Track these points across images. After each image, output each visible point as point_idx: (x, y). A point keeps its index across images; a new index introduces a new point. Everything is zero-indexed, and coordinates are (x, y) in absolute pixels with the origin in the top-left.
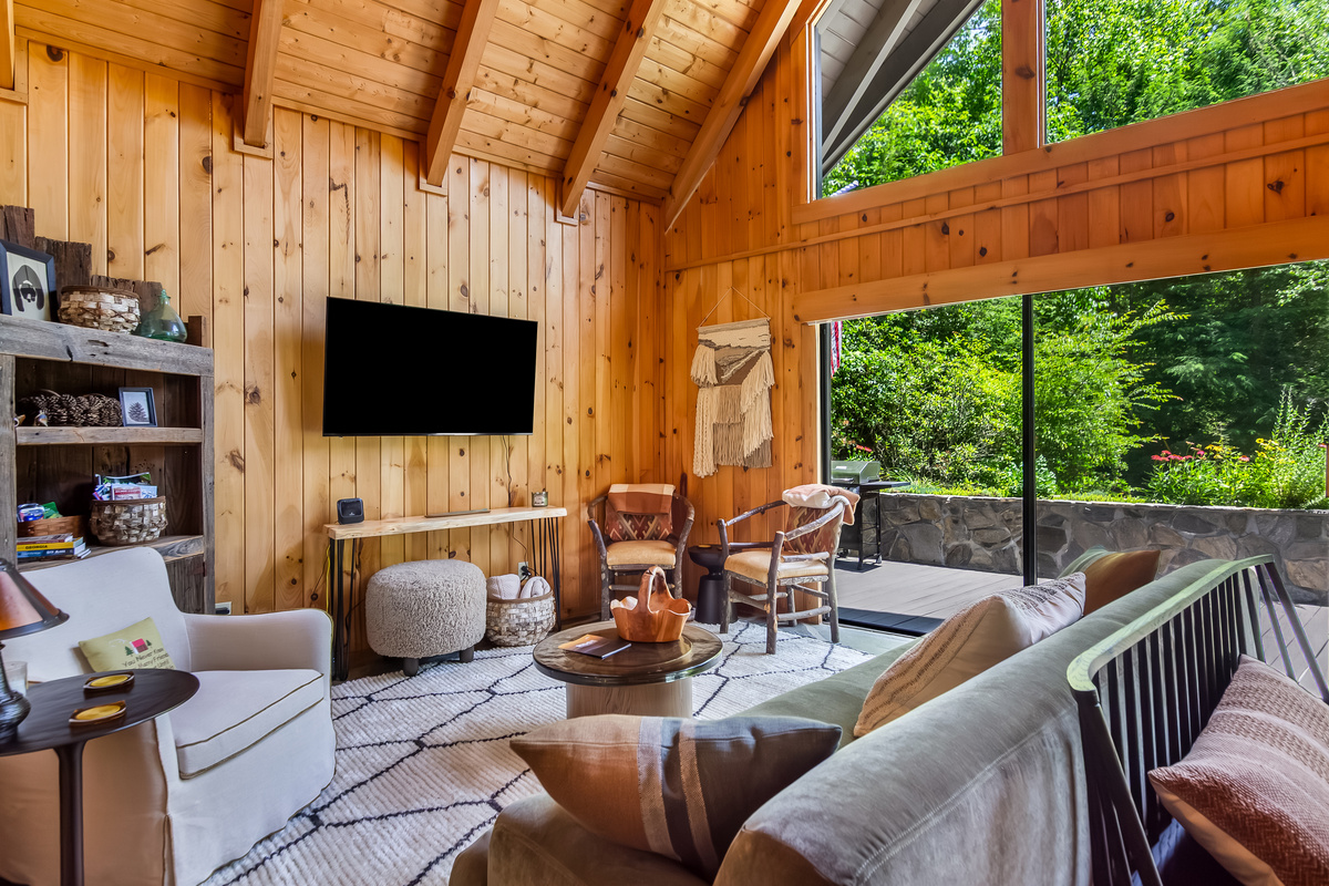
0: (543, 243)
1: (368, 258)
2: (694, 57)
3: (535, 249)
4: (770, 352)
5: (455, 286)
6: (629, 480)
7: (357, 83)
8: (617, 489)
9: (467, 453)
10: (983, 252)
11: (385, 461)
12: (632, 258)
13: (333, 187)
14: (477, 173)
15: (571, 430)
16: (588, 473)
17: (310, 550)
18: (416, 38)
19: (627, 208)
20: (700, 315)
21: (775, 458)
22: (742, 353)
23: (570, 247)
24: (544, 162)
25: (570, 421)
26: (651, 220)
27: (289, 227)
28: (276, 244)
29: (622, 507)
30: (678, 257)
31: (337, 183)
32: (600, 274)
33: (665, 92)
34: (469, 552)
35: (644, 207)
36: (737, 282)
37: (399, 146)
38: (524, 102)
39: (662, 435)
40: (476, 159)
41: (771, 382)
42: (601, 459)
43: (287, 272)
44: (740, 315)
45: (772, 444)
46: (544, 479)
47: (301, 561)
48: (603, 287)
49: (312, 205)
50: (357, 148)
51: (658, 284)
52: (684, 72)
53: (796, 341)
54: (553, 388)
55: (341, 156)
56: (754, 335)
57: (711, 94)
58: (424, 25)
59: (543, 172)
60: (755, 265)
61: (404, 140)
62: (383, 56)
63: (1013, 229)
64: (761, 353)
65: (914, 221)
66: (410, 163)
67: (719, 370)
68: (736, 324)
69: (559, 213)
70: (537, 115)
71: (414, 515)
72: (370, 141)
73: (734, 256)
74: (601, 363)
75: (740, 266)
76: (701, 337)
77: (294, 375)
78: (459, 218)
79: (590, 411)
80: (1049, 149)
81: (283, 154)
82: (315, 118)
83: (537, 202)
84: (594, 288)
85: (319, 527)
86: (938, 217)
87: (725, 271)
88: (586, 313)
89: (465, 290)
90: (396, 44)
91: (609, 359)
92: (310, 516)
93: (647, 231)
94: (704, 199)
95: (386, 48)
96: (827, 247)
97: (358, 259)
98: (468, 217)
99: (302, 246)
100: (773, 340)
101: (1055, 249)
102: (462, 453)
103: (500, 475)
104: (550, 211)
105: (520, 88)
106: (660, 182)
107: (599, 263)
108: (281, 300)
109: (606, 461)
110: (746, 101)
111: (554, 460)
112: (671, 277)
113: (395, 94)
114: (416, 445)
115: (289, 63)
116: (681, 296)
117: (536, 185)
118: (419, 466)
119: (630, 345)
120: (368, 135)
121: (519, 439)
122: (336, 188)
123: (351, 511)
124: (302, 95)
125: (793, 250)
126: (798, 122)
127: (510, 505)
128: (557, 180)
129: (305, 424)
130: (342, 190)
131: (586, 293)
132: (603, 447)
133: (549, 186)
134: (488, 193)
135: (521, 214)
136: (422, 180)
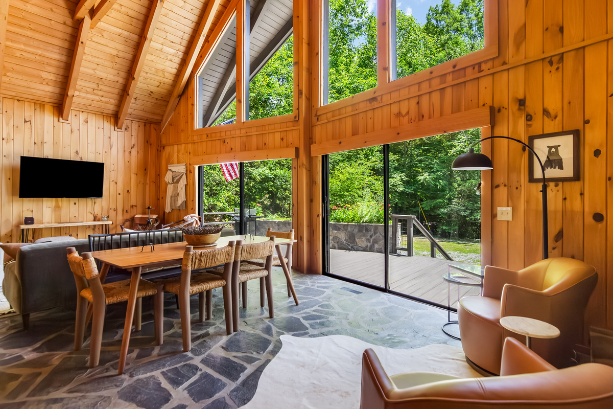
0: (110, 138)
1: (39, 143)
2: (160, 83)
3: (106, 139)
4: (186, 174)
5: (73, 151)
6: (144, 214)
7: (34, 91)
8: (137, 216)
9: (77, 203)
10: (232, 149)
11: (45, 206)
12: (147, 142)
13: (26, 122)
14: (83, 116)
15: (120, 198)
16: (127, 211)
17: (15, 233)
18: (54, 79)
19: (145, 126)
20: (169, 162)
21: (186, 207)
22: (179, 173)
23: (121, 140)
24: (110, 112)
25: (119, 194)
26: (155, 130)
27: (8, 134)
28: (3, 139)
29: (137, 222)
30: (164, 142)
31: (27, 120)
32: (133, 147)
33: (152, 92)
34: (77, 235)
35: (152, 125)
36: (179, 152)
37: (52, 108)
38: (98, 95)
39: (158, 199)
40: (82, 112)
41: (186, 183)
42: (132, 206)
43: (7, 148)
44: (179, 162)
45: (186, 202)
46: (108, 212)
47: (11, 236)
48: (134, 152)
49: (17, 127)
50: (35, 109)
51: (158, 150)
52: (158, 87)
53: (192, 171)
54: (113, 184)
55: (28, 111)
56: (181, 169)
57: (170, 93)
58: (56, 75)
59: (110, 115)
60: (183, 146)
61: (54, 106)
62: (42, 83)
63: (237, 144)
64: (183, 174)
65: (218, 138)
66: (56, 113)
67: (173, 180)
68: (178, 165)
69: (116, 128)
70: (103, 99)
71: (55, 223)
72: (40, 106)
73: (177, 143)
74: (133, 177)
75: (179, 146)
76: (169, 168)
77: (9, 179)
78: (75, 130)
79: (128, 191)
80: (244, 123)
81: (6, 112)
82: (19, 100)
83: (108, 126)
84: (130, 152)
85: (18, 226)
86: (223, 138)
87: (176, 147)
88: (127, 159)
89: (77, 153)
90: (46, 80)
91: (137, 175)
93: (153, 133)
94: (170, 124)
95: (42, 81)
96: (199, 143)
97: (35, 143)
98: (79, 130)
99: (13, 140)
100: (187, 170)
101: (245, 150)
102: (75, 204)
103: (91, 211)
104: (113, 127)
105: (95, 91)
106: (159, 118)
107: (133, 144)
108: (5, 156)
109: (134, 207)
110: (180, 96)
111: (113, 206)
112: (162, 148)
113: (49, 94)
114: (57, 202)
115: (8, 86)
116: (165, 154)
117: (107, 119)
118: (58, 207)
119: (145, 170)
120: (40, 105)
121: (98, 200)
122: (27, 122)
123: (29, 221)
124: (14, 94)
125: (192, 143)
126: (193, 105)
127: (94, 220)
128: (115, 118)
129: (13, 194)
130: (29, 122)
131: (127, 153)
132: (133, 202)
133: (112, 120)
134: (87, 122)
135: (101, 128)
136: (61, 119)
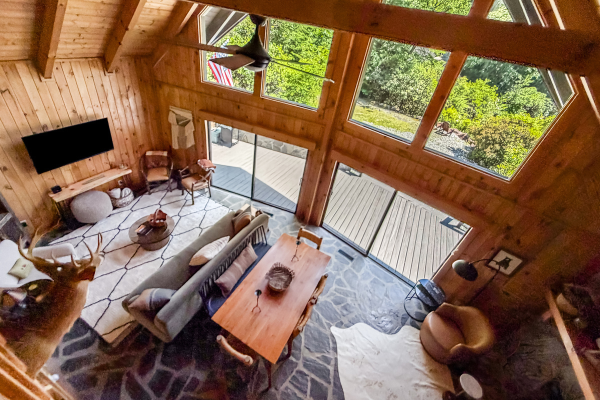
0: (102, 86)
1: (29, 112)
2: (154, 21)
3: (100, 89)
4: (193, 122)
5: (70, 111)
6: (152, 150)
8: (149, 153)
11: (63, 171)
12: (141, 80)
13: (2, 92)
14: (66, 68)
15: (128, 142)
16: (137, 151)
19: (135, 62)
20: (170, 102)
22: (184, 118)
23: (114, 84)
24: (95, 55)
25: (127, 139)
29: (151, 159)
30: (159, 79)
31: (3, 90)
32: (129, 89)
33: (144, 31)
35: (142, 60)
36: (181, 96)
38: (80, 44)
39: (161, 134)
40: (63, 63)
41: (194, 130)
42: (141, 146)
44: (183, 107)
45: (195, 147)
46: (121, 157)
48: (131, 93)
50: (6, 73)
51: (153, 86)
52: (151, 25)
54: (119, 132)
56: (187, 115)
59: (96, 59)
60: (187, 93)
62: (6, 44)
64: (189, 121)
66: (34, 72)
67: (178, 121)
68: (182, 110)
69: (106, 72)
70: (86, 46)
71: (78, 181)
72: (10, 67)
75: (182, 91)
76: (171, 109)
78: (63, 87)
79: (134, 134)
83: (97, 72)
84: (127, 95)
85: (47, 195)
87: (177, 90)
89: (74, 111)
90: (11, 41)
91: (138, 116)
92: (42, 192)
93: (145, 68)
95: (6, 42)
97: (25, 115)
98: (67, 85)
100: (193, 118)
102: (90, 160)
103: (106, 161)
104: (102, 73)
105: (76, 41)
107: (127, 86)
109: (143, 146)
111: (124, 151)
112: (158, 84)
114: (73, 165)
116: (162, 92)
117: (93, 64)
118: (75, 168)
119: (145, 109)
120: (9, 65)
121: (110, 153)
122: (4, 92)
123: (56, 190)
125: (198, 94)
126: (197, 53)
127: (112, 167)
128: (104, 60)
129: (27, 169)
130: (7, 92)
131: (124, 97)
132: (141, 143)
133: (100, 64)
134: (73, 74)
135: (89, 77)
136: (42, 78)
